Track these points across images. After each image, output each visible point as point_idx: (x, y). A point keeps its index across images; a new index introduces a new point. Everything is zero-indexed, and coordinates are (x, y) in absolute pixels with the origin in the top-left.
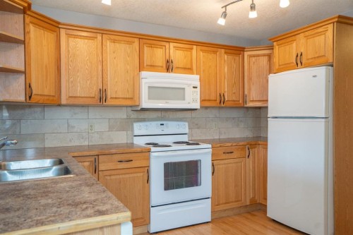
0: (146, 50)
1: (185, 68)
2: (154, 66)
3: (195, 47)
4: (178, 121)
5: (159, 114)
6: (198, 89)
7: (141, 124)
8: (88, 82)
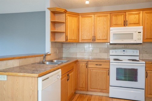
0: (114, 18)
1: (134, 24)
2: (117, 24)
3: (141, 12)
4: (134, 49)
5: (123, 46)
6: (142, 34)
7: (113, 50)
8: (89, 34)
